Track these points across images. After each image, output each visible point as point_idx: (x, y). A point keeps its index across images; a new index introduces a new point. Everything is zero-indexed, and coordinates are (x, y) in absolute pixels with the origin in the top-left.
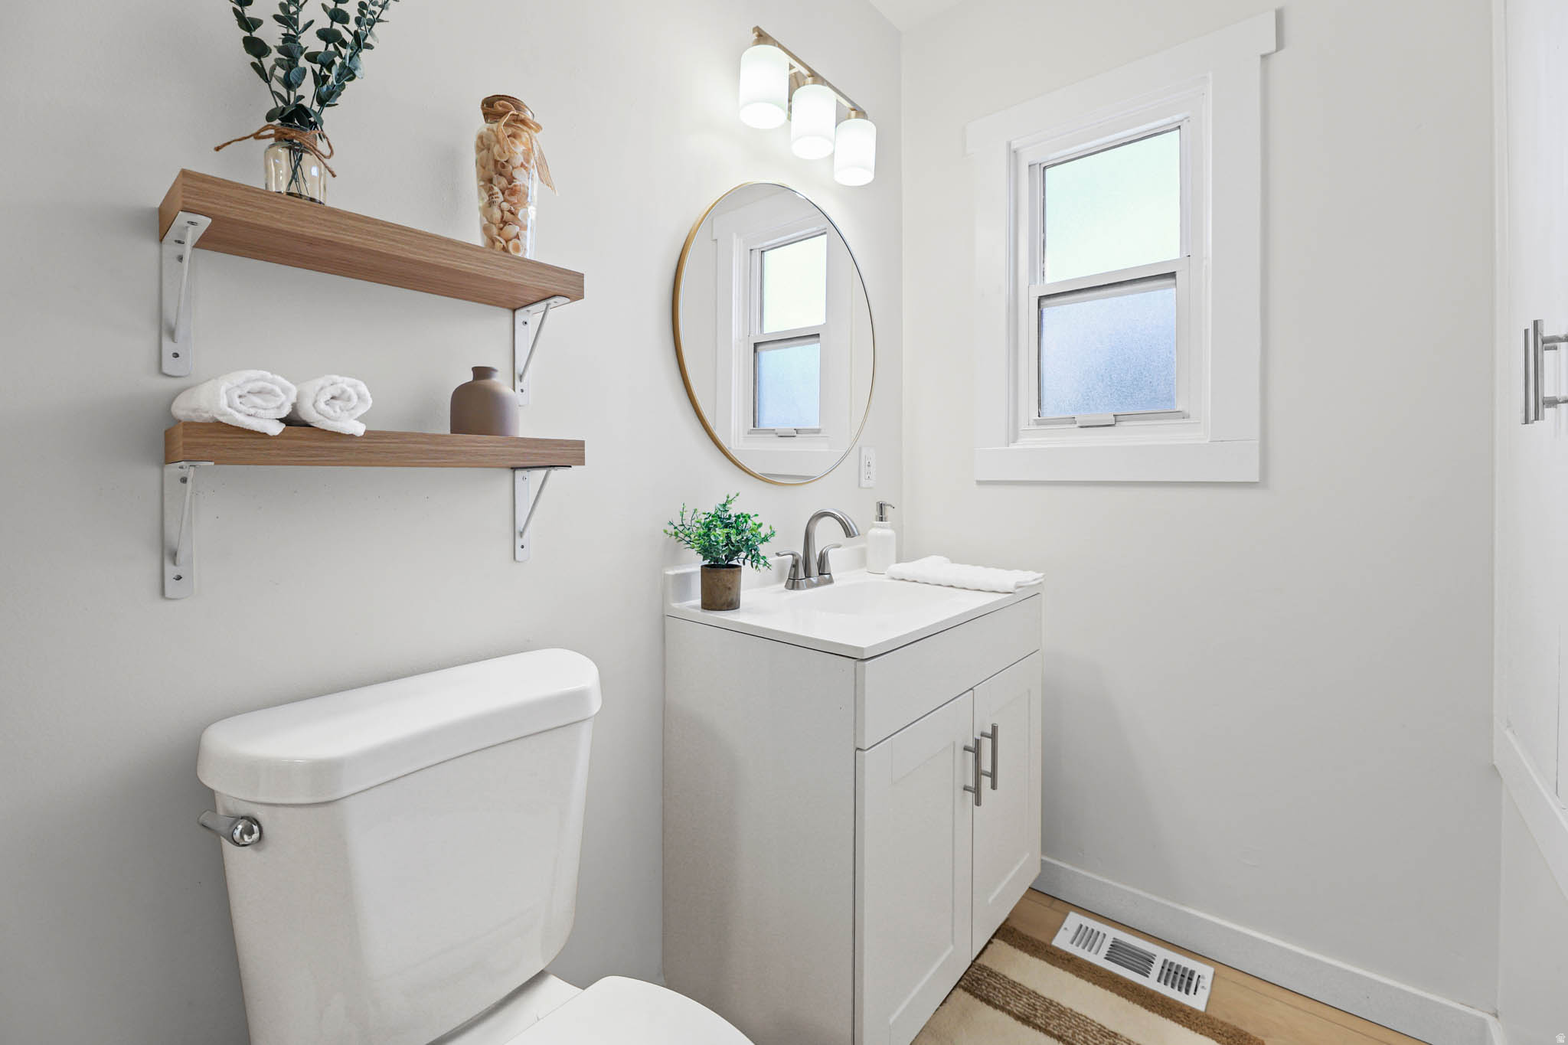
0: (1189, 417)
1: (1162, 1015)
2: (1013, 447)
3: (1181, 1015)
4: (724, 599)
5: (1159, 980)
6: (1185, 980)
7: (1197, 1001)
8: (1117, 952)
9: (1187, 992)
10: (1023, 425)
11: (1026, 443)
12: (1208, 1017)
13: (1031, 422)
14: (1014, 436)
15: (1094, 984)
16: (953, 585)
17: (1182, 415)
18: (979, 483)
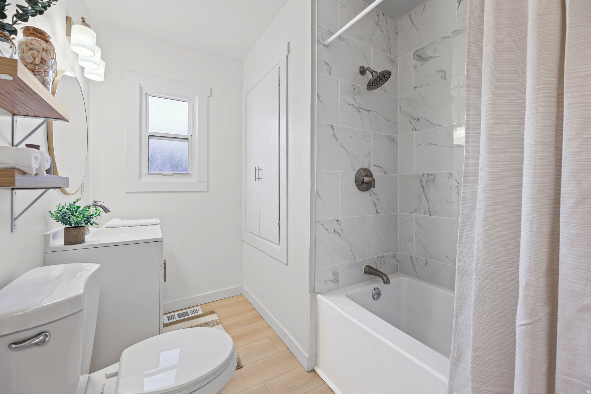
0: (191, 175)
1: (197, 318)
2: (140, 181)
3: (200, 316)
4: (82, 239)
5: (191, 314)
6: (196, 311)
7: (201, 312)
8: (179, 315)
9: (198, 313)
10: (143, 174)
11: (144, 180)
12: (204, 313)
13: (146, 173)
14: (140, 178)
15: (180, 323)
16: (136, 225)
17: (190, 175)
18: (126, 193)
